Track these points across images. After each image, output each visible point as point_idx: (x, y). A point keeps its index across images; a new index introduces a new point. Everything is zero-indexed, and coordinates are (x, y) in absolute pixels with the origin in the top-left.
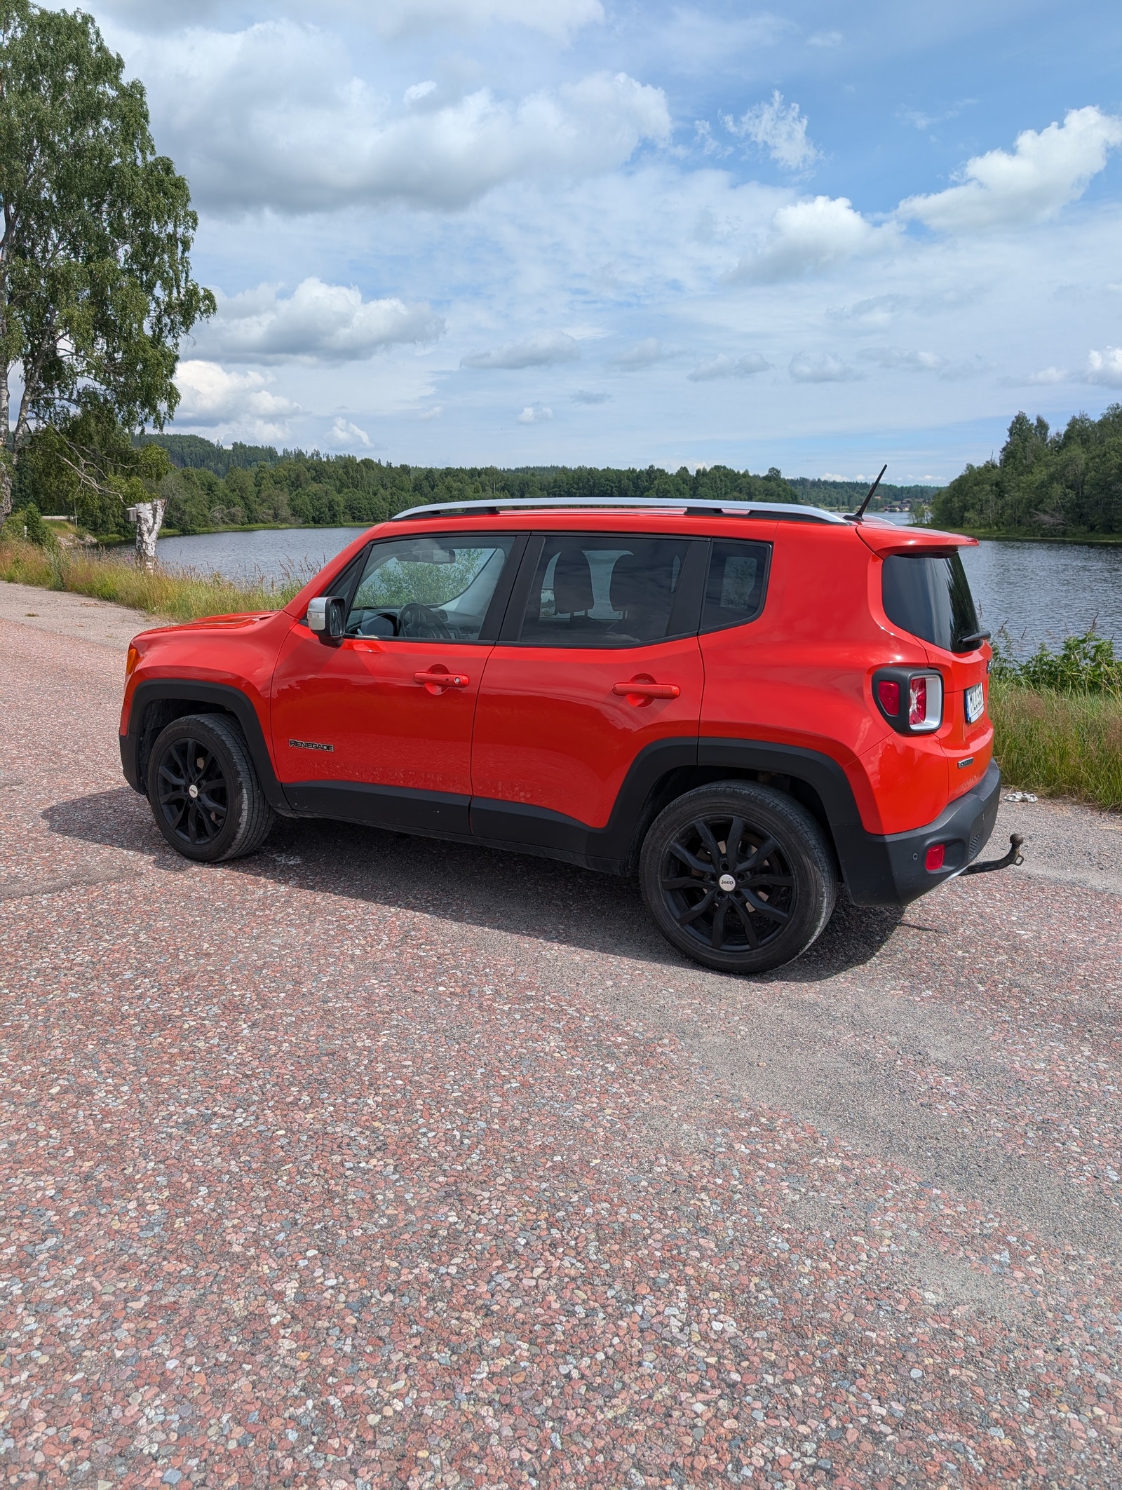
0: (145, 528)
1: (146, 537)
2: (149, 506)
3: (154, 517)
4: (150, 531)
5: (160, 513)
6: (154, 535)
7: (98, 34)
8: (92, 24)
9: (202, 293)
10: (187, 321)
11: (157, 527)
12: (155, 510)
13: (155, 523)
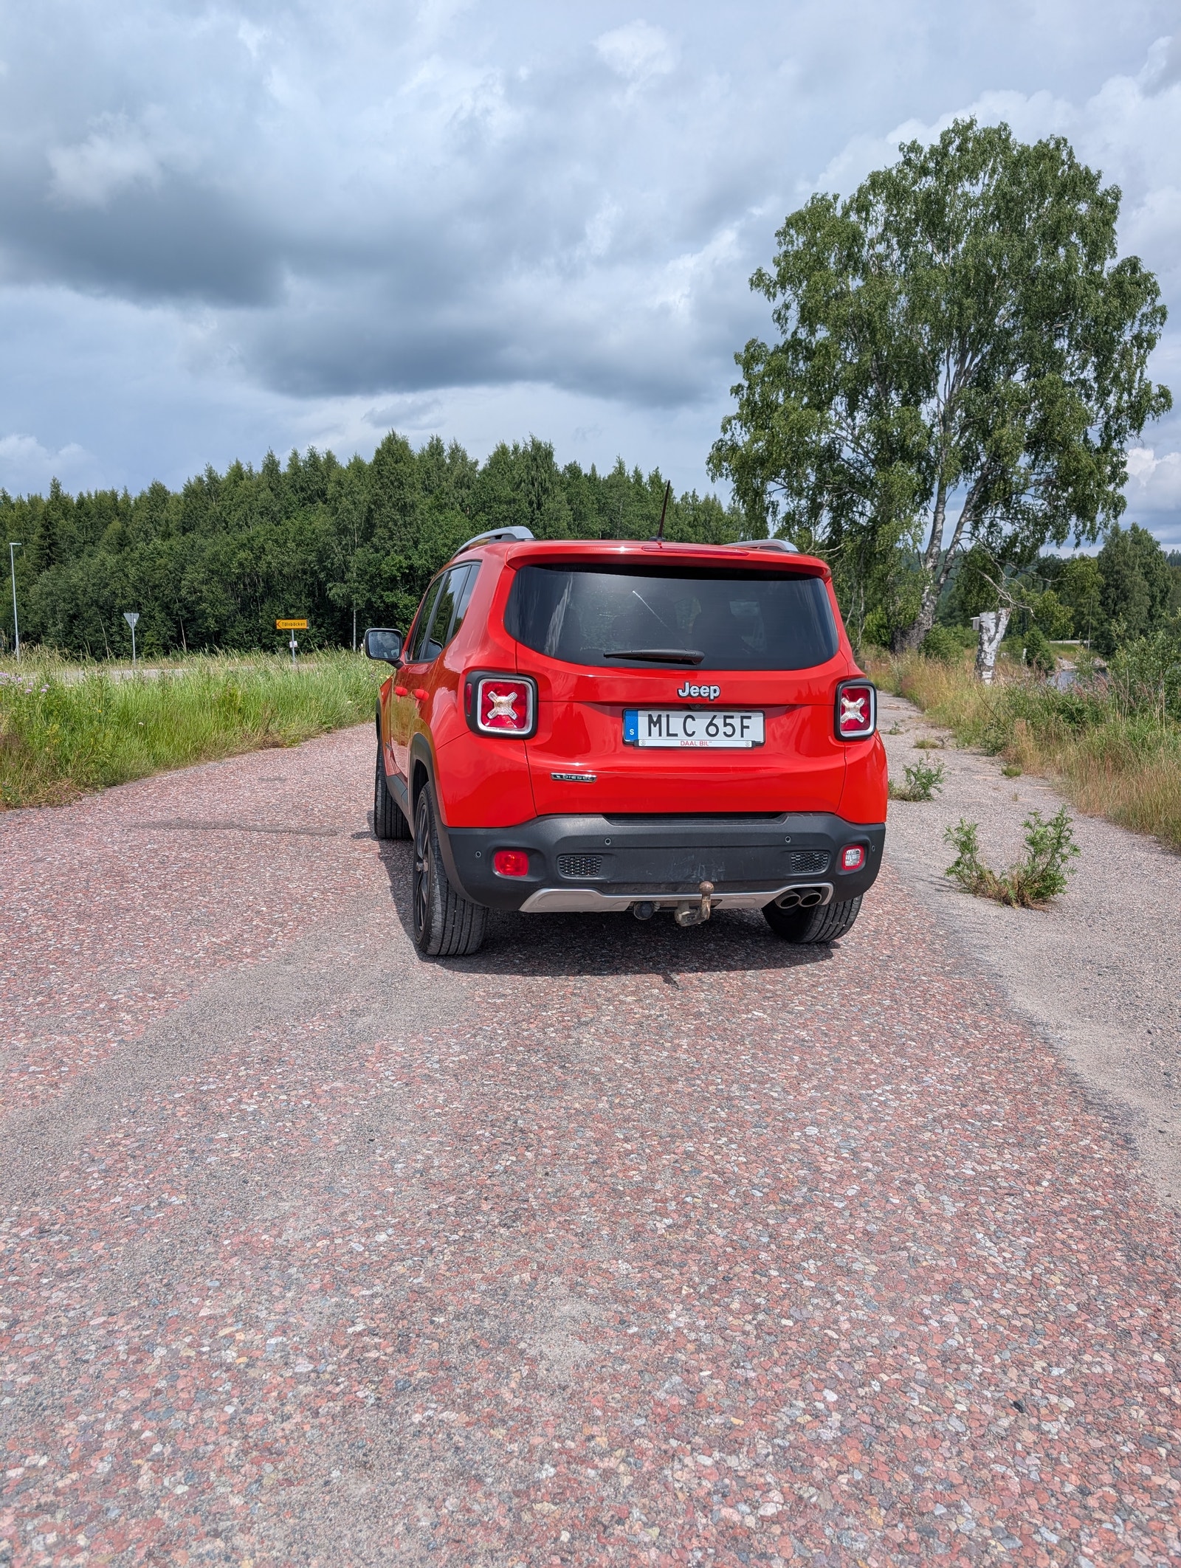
0: (985, 637)
1: (986, 646)
2: (992, 615)
3: (997, 625)
4: (991, 641)
5: (1004, 622)
6: (994, 644)
7: (1070, 154)
8: (1065, 145)
9: (1155, 390)
10: (1138, 424)
11: (999, 637)
12: (998, 619)
13: (997, 632)
